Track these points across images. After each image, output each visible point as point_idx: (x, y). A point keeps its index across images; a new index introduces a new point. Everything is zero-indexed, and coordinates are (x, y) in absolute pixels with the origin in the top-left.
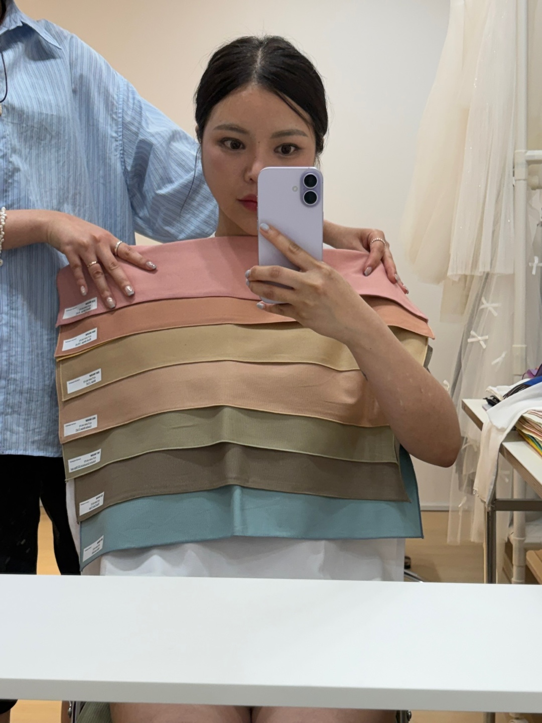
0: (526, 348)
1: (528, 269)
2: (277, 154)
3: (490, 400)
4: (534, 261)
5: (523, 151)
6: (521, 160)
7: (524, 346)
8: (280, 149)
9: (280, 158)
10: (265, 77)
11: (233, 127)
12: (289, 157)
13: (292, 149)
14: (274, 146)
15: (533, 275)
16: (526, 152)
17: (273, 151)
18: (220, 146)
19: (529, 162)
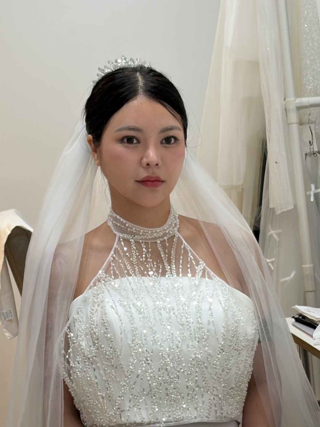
0: (314, 267)
1: (308, 197)
2: (163, 145)
3: (297, 318)
4: (311, 190)
5: (293, 99)
6: (292, 107)
7: (312, 265)
8: (164, 141)
9: (165, 147)
10: (149, 90)
11: (131, 127)
12: (170, 146)
13: (173, 140)
14: (160, 140)
15: (312, 202)
16: (295, 100)
17: (160, 143)
18: (121, 143)
19: (299, 108)
